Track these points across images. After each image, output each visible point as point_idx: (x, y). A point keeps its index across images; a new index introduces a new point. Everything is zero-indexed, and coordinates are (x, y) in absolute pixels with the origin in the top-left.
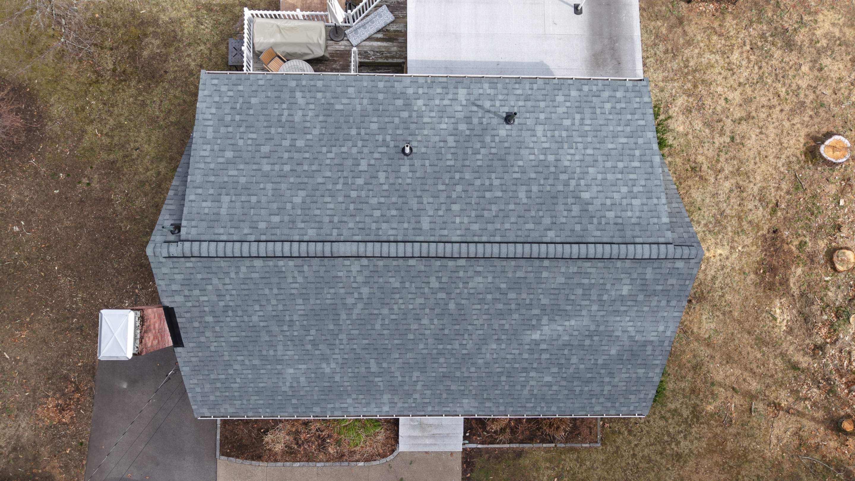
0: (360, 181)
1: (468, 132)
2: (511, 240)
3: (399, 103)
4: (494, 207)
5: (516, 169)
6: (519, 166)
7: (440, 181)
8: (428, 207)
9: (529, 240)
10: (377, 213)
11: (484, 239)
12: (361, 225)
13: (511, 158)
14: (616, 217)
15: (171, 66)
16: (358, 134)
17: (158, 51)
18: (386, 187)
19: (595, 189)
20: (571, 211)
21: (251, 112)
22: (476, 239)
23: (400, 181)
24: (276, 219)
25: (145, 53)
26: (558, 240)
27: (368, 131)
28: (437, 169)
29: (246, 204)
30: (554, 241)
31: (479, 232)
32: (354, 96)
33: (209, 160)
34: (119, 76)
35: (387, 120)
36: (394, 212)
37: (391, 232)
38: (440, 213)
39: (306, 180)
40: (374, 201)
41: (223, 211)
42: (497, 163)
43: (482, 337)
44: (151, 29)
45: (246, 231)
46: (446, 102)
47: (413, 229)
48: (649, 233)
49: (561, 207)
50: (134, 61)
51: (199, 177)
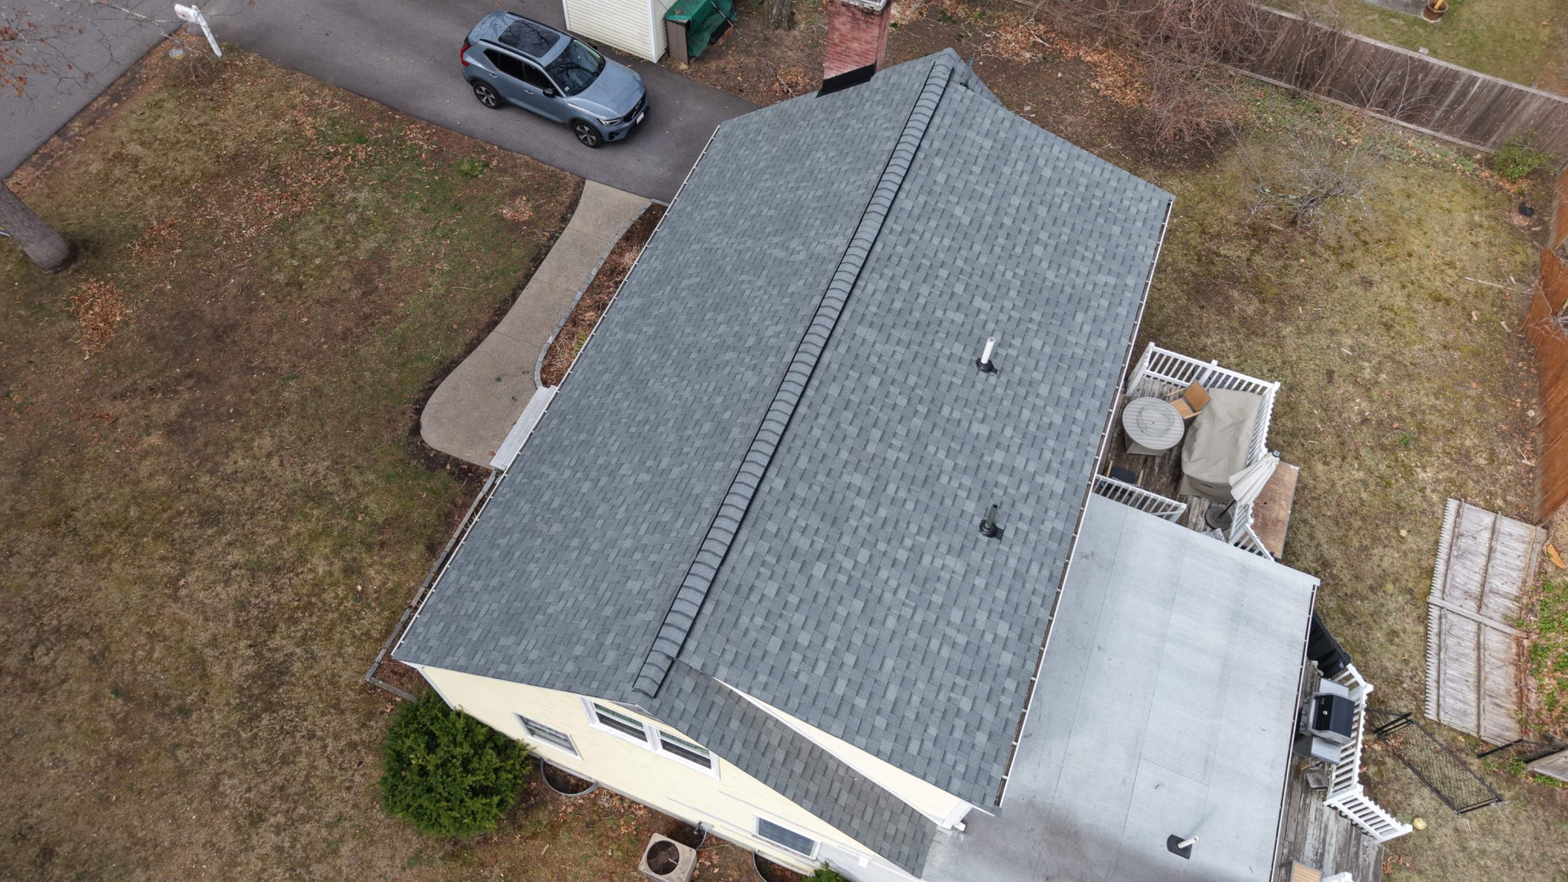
0: (959, 288)
1: (987, 459)
2: (793, 426)
3: (1065, 392)
4: (853, 430)
5: (902, 494)
6: (905, 500)
7: (922, 383)
8: (889, 348)
9: (782, 449)
10: (905, 285)
11: (810, 392)
12: (895, 259)
13: (924, 496)
14: (763, 595)
15: (1209, 316)
16: (1031, 320)
17: (1236, 308)
18: (939, 313)
19: (824, 591)
20: (803, 533)
21: (1100, 220)
22: (815, 382)
23: (942, 335)
24: (941, 178)
25: (1235, 294)
26: (765, 488)
27: (1032, 334)
28: (943, 388)
29: (972, 159)
30: (765, 481)
31: (823, 391)
32: (1091, 342)
33: (1046, 150)
34: (1207, 257)
35: (1042, 365)
36: (897, 305)
37: (870, 288)
38: (874, 359)
39: (983, 232)
40: (924, 290)
41: (971, 134)
42: (922, 473)
43: (662, 400)
44: (1271, 311)
45: (937, 144)
46: (1047, 455)
47: (864, 315)
48: (712, 631)
49: (814, 522)
50: (1226, 278)
51: (1026, 131)
